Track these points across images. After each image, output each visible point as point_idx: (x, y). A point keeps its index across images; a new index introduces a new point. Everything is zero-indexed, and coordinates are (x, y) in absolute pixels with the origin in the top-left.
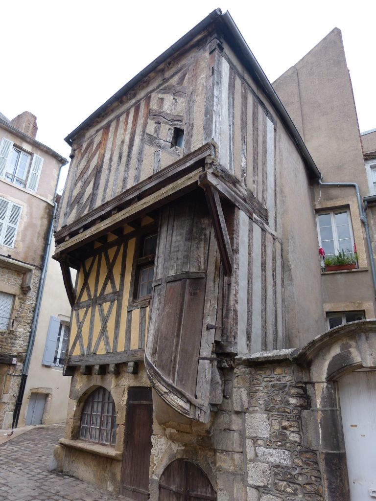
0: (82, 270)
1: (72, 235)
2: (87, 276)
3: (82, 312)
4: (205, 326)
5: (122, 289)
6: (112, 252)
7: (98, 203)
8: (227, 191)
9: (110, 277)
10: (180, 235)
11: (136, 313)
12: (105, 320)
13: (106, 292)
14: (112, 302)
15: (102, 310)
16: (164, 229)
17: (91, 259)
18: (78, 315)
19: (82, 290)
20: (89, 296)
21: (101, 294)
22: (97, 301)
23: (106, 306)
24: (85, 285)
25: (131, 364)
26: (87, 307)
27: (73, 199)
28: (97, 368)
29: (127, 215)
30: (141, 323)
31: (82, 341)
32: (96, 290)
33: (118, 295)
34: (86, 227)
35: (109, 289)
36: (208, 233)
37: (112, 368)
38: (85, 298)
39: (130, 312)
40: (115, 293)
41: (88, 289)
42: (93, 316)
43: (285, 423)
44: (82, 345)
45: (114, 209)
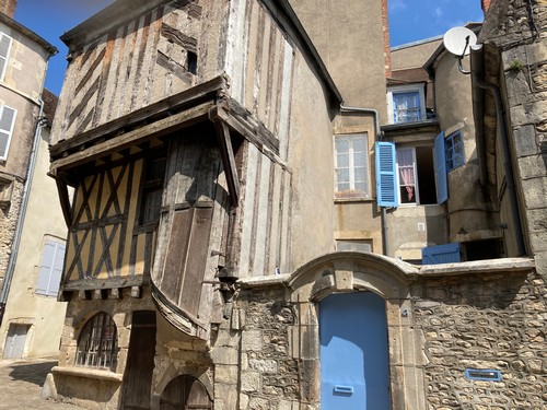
0: (80, 188)
1: (72, 151)
2: (87, 195)
3: (80, 235)
4: (210, 253)
5: (127, 211)
6: (116, 172)
7: (103, 120)
8: (237, 124)
9: (113, 198)
10: (190, 163)
11: (142, 237)
12: (107, 244)
13: (109, 215)
14: (116, 225)
15: (104, 234)
16: (174, 156)
17: (93, 177)
18: (76, 238)
19: (81, 211)
20: (89, 217)
21: (103, 216)
22: (98, 223)
23: (109, 229)
24: (85, 205)
25: (136, 288)
26: (88, 230)
27: (72, 110)
28: (98, 292)
29: (135, 138)
30: (147, 248)
31: (81, 265)
32: (97, 212)
33: (123, 218)
34: (88, 145)
35: (112, 211)
36: (217, 163)
37: (115, 293)
38: (84, 219)
39: (135, 236)
40: (119, 215)
41: (88, 209)
42: (94, 239)
43: (275, 338)
44: (80, 269)
45: (120, 129)
